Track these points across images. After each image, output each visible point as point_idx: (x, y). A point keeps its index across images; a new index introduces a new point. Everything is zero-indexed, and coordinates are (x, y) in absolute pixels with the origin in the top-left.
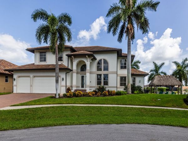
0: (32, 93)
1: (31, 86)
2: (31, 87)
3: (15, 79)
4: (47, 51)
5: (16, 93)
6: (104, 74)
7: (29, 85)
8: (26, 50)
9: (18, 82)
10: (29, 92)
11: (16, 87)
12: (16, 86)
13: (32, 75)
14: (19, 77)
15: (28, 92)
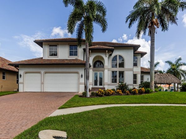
0: (43, 92)
1: (42, 83)
2: (42, 85)
3: (21, 76)
4: (58, 44)
5: (22, 91)
6: (119, 71)
7: (39, 82)
8: (34, 41)
9: (24, 79)
10: (40, 91)
11: (22, 85)
12: (23, 83)
13: (43, 71)
14: (26, 73)
15: (38, 90)
